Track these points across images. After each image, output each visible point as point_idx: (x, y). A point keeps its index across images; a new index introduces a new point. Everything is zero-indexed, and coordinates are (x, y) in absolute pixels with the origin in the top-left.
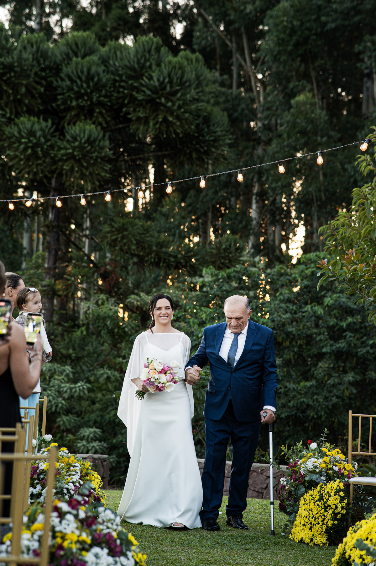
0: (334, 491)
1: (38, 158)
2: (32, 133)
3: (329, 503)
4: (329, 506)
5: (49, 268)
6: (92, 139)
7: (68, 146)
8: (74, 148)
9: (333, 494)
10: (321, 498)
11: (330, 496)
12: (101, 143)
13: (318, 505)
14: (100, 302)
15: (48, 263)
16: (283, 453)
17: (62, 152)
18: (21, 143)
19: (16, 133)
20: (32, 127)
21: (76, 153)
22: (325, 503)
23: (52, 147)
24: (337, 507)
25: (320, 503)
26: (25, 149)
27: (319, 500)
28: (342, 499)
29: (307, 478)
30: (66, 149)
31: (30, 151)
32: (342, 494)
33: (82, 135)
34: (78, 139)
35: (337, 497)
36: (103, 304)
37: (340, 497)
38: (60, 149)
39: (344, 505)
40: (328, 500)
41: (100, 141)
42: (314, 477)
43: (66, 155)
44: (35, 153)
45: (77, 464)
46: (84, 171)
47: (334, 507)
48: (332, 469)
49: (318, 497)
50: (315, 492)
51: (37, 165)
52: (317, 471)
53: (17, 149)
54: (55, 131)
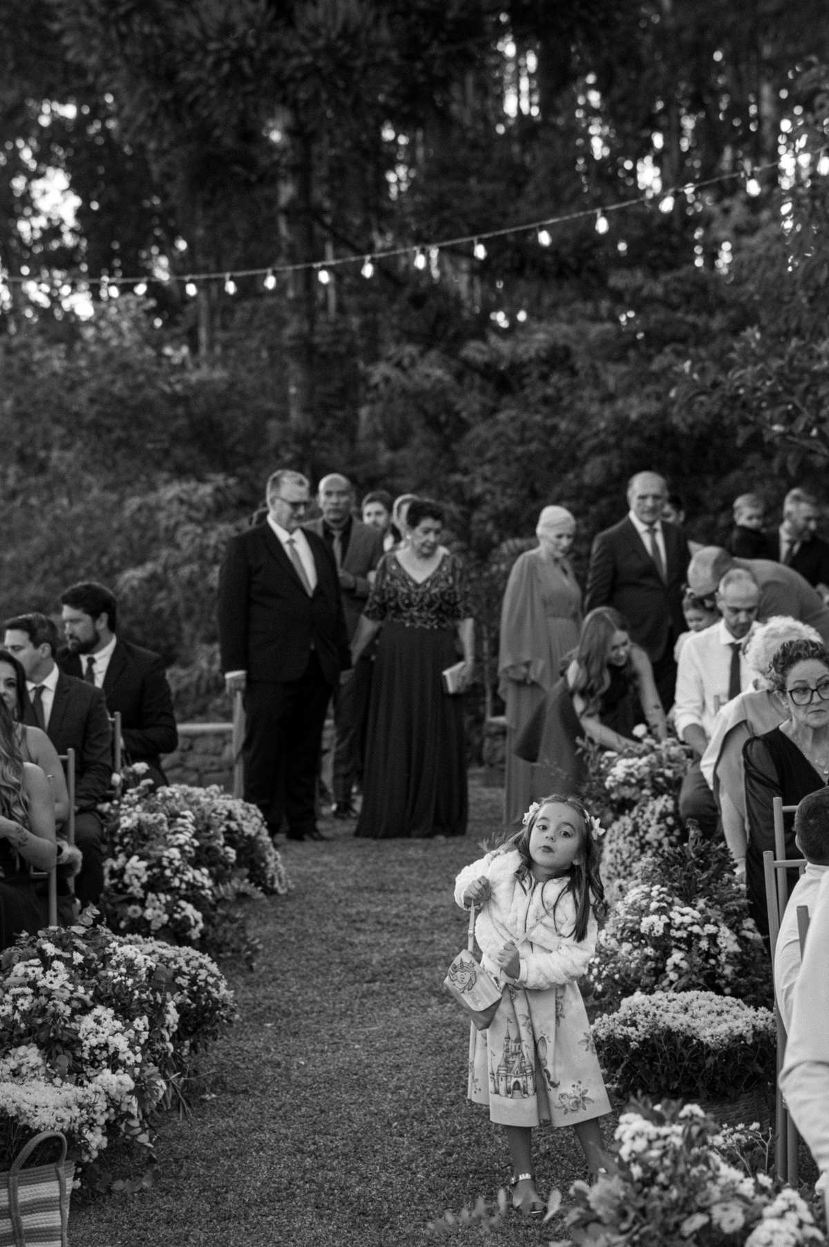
0: (657, 816)
1: (244, 79)
2: (226, 29)
3: (648, 837)
4: (648, 843)
5: (297, 300)
6: (351, 29)
7: (304, 49)
8: (316, 53)
9: (653, 822)
10: (636, 829)
11: (649, 826)
12: (373, 36)
13: (631, 842)
14: (406, 362)
15: (295, 289)
16: (580, 750)
17: (294, 62)
18: (207, 52)
19: (197, 33)
20: (227, 13)
21: (321, 63)
22: (642, 838)
23: (272, 52)
24: (660, 845)
25: (633, 839)
26: (218, 64)
27: (632, 834)
28: (670, 830)
29: (614, 796)
30: (299, 54)
31: (226, 68)
32: (670, 820)
33: (330, 22)
34: (323, 31)
35: (662, 826)
36: (413, 364)
37: (667, 825)
38: (288, 56)
39: (673, 839)
40: (646, 832)
41: (369, 31)
42: (627, 792)
43: (301, 67)
44: (237, 71)
45: (187, 813)
46: (342, 98)
47: (655, 844)
48: (662, 775)
49: (630, 828)
50: (626, 820)
51: (246, 95)
52: (633, 781)
53: (201, 65)
54: (277, 17)
